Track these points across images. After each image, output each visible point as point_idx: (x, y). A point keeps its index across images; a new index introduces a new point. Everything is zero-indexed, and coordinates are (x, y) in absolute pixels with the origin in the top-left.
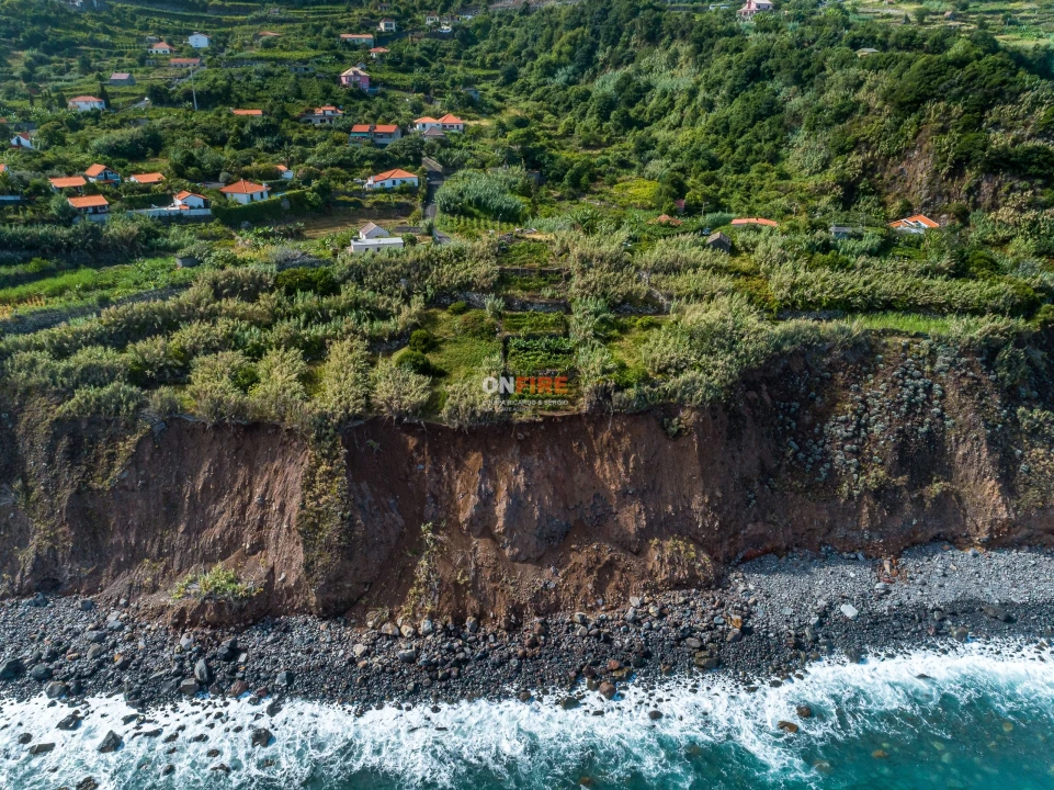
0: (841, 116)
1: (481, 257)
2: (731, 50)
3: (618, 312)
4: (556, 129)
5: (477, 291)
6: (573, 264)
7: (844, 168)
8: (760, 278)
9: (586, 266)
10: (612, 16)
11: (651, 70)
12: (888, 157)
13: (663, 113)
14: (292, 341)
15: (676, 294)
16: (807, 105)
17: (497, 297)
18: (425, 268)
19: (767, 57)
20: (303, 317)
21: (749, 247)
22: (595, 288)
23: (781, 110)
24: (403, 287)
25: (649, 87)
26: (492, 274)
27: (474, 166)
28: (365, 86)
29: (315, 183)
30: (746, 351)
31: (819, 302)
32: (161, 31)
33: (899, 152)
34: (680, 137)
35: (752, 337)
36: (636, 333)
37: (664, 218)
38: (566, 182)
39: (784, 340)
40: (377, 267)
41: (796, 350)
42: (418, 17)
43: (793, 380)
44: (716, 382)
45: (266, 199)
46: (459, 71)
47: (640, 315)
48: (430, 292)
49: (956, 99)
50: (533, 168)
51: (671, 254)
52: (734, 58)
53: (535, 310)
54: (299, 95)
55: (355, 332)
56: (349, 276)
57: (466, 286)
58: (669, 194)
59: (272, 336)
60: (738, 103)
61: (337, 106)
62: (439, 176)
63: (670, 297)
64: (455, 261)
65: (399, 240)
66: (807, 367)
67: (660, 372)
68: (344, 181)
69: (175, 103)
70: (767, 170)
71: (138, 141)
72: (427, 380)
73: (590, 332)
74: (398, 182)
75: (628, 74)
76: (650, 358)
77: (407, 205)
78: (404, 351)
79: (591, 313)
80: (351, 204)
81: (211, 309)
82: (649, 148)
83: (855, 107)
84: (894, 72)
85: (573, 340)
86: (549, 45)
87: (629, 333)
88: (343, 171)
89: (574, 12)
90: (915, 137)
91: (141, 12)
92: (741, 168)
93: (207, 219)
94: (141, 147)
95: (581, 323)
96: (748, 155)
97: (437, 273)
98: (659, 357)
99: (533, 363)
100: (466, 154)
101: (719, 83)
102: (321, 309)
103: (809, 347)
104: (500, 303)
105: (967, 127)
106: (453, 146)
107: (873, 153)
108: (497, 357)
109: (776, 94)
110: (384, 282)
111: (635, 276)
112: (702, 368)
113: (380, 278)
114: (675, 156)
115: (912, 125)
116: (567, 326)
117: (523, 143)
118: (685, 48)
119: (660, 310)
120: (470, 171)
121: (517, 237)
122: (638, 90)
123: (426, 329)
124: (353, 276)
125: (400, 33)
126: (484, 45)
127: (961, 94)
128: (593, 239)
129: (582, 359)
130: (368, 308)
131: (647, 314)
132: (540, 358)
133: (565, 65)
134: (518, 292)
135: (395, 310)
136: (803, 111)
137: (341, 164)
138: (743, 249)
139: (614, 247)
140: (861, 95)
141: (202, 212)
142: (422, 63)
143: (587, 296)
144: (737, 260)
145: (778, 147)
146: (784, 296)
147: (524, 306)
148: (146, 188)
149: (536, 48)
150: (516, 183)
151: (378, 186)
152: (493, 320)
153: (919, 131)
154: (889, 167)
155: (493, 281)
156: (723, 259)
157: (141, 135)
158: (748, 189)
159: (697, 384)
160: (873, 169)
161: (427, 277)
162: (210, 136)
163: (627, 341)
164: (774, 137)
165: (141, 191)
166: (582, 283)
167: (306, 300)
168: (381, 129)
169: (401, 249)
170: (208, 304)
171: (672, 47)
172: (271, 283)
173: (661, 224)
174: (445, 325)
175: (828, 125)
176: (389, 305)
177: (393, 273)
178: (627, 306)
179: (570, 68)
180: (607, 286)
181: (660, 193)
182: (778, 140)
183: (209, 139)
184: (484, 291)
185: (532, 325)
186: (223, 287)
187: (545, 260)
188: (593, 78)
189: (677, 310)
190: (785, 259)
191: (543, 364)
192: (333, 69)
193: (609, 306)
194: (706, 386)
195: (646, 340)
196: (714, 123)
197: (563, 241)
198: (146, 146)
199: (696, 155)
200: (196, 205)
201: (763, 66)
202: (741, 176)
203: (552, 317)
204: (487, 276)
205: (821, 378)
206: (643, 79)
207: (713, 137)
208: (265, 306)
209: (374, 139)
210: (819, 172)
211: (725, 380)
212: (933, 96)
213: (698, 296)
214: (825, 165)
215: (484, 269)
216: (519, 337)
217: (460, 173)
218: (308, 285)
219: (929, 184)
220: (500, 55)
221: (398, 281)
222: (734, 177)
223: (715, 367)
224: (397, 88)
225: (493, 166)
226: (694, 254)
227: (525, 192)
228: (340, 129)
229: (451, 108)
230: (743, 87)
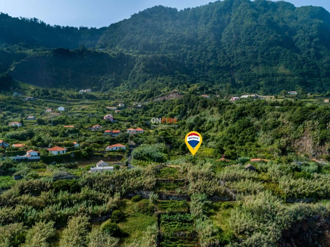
0: (275, 126)
1: (148, 174)
2: (231, 108)
3: (212, 200)
4: (175, 133)
5: (146, 190)
6: (189, 177)
7: (279, 143)
8: (273, 183)
9: (195, 178)
10: (191, 101)
11: (205, 115)
12: (295, 139)
13: (210, 128)
14: (52, 217)
15: (238, 191)
16: (261, 124)
17: (155, 193)
18: (122, 179)
19: (244, 110)
20: (60, 204)
21: (264, 169)
22: (200, 188)
23: (252, 125)
24: (111, 189)
25: (205, 120)
26: (153, 182)
27: (147, 143)
28: (112, 120)
29: (86, 148)
30: (281, 220)
31: (304, 194)
32: (50, 107)
33: (299, 138)
34: (218, 135)
35: (281, 213)
36: (223, 211)
37: (223, 159)
38: (180, 149)
39: (297, 214)
40: (100, 179)
41: (303, 219)
42: (131, 103)
43: (305, 235)
44: (271, 239)
45: (65, 153)
46: (143, 117)
47: (223, 201)
48: (124, 191)
49: (315, 119)
50: (168, 144)
51: (232, 173)
52: (233, 110)
53: (173, 199)
54: (89, 122)
55: (84, 212)
56: (86, 184)
57: (141, 188)
58: (218, 152)
59: (42, 214)
60: (237, 124)
61: (101, 125)
62: (134, 147)
63: (235, 192)
64: (136, 176)
65: (112, 167)
66: (310, 228)
67: (241, 233)
68: (98, 148)
69: (45, 124)
70: (251, 144)
71: (25, 134)
72: (117, 240)
73: (201, 211)
74: (118, 148)
75: (198, 117)
76: (234, 225)
77: (121, 156)
78: (108, 222)
79: (200, 201)
80: (99, 156)
81: (16, 200)
82: (207, 138)
83: (279, 123)
84: (290, 112)
85: (193, 215)
86: (171, 110)
87: (219, 211)
88: (98, 145)
89: (179, 100)
90: (303, 132)
91: (46, 102)
92: (242, 144)
93: (37, 160)
94: (25, 136)
95: (196, 206)
96: (243, 139)
97: (127, 182)
98: (239, 225)
99: (173, 229)
100: (144, 139)
101: (229, 118)
102: (70, 200)
103: (309, 217)
104: (156, 196)
105: (322, 129)
106: (139, 137)
107: (289, 138)
108: (155, 226)
109: (250, 120)
110: (102, 186)
111: (218, 183)
112: (263, 231)
113: (101, 184)
114: (217, 140)
115: (301, 128)
116: (189, 208)
117: (164, 136)
118: (215, 109)
119: (231, 199)
120: (145, 145)
121: (163, 166)
122: (201, 121)
123: (120, 210)
124: (88, 184)
125: (125, 107)
126: (151, 110)
127: (317, 118)
128: (197, 167)
129: (198, 226)
130: (93, 199)
131: (226, 201)
132: (177, 225)
133: (177, 115)
134: (165, 191)
135: (106, 200)
136: (260, 125)
137: (98, 142)
138: (261, 170)
139: (207, 170)
140: (280, 119)
141: (36, 158)
142: (131, 114)
143: (197, 192)
144: (260, 175)
145: (254, 137)
146: (288, 191)
147: (168, 198)
148: (17, 149)
149: (168, 111)
150: (162, 148)
151: (111, 149)
152: (153, 205)
153: (305, 130)
154: (296, 142)
155: (153, 186)
156: (255, 175)
157: (26, 132)
158: (246, 151)
159: (262, 241)
160: (290, 143)
161: (122, 184)
162: (53, 133)
163: (219, 215)
164: (252, 133)
165: (14, 149)
166: (194, 187)
167: (63, 195)
168: (114, 131)
169: (112, 171)
170: (15, 197)
171: (211, 109)
172: (49, 186)
173: (222, 161)
174: (130, 207)
175: (271, 129)
176: (103, 197)
177: (107, 182)
178: (216, 197)
179: (179, 116)
180: (206, 187)
181: (215, 152)
182: (253, 134)
183: (52, 134)
184: (149, 190)
185: (172, 207)
186: (26, 189)
187: (177, 176)
188: (186, 118)
189: (240, 199)
190: (282, 175)
191: (179, 229)
192: (102, 116)
193: (208, 197)
194: (267, 242)
195: (229, 215)
196: (230, 130)
197: (184, 167)
198: (27, 136)
199: (225, 140)
200: (34, 155)
201: (243, 112)
202: (243, 146)
203: (181, 203)
204: (150, 183)
205: (318, 234)
206: (203, 118)
207: (229, 134)
208: (43, 198)
209: (112, 134)
210: (271, 145)
211: (275, 238)
212: (306, 119)
213: (248, 192)
214: (272, 142)
215: (149, 180)
216: (166, 214)
217: (142, 145)
218: (66, 188)
219: (313, 148)
220: (156, 113)
221: (109, 186)
222: (240, 147)
223: (269, 230)
224: (122, 121)
225: (154, 143)
226: (241, 172)
227: (165, 152)
228: (100, 132)
229: (140, 127)
230: (238, 118)
